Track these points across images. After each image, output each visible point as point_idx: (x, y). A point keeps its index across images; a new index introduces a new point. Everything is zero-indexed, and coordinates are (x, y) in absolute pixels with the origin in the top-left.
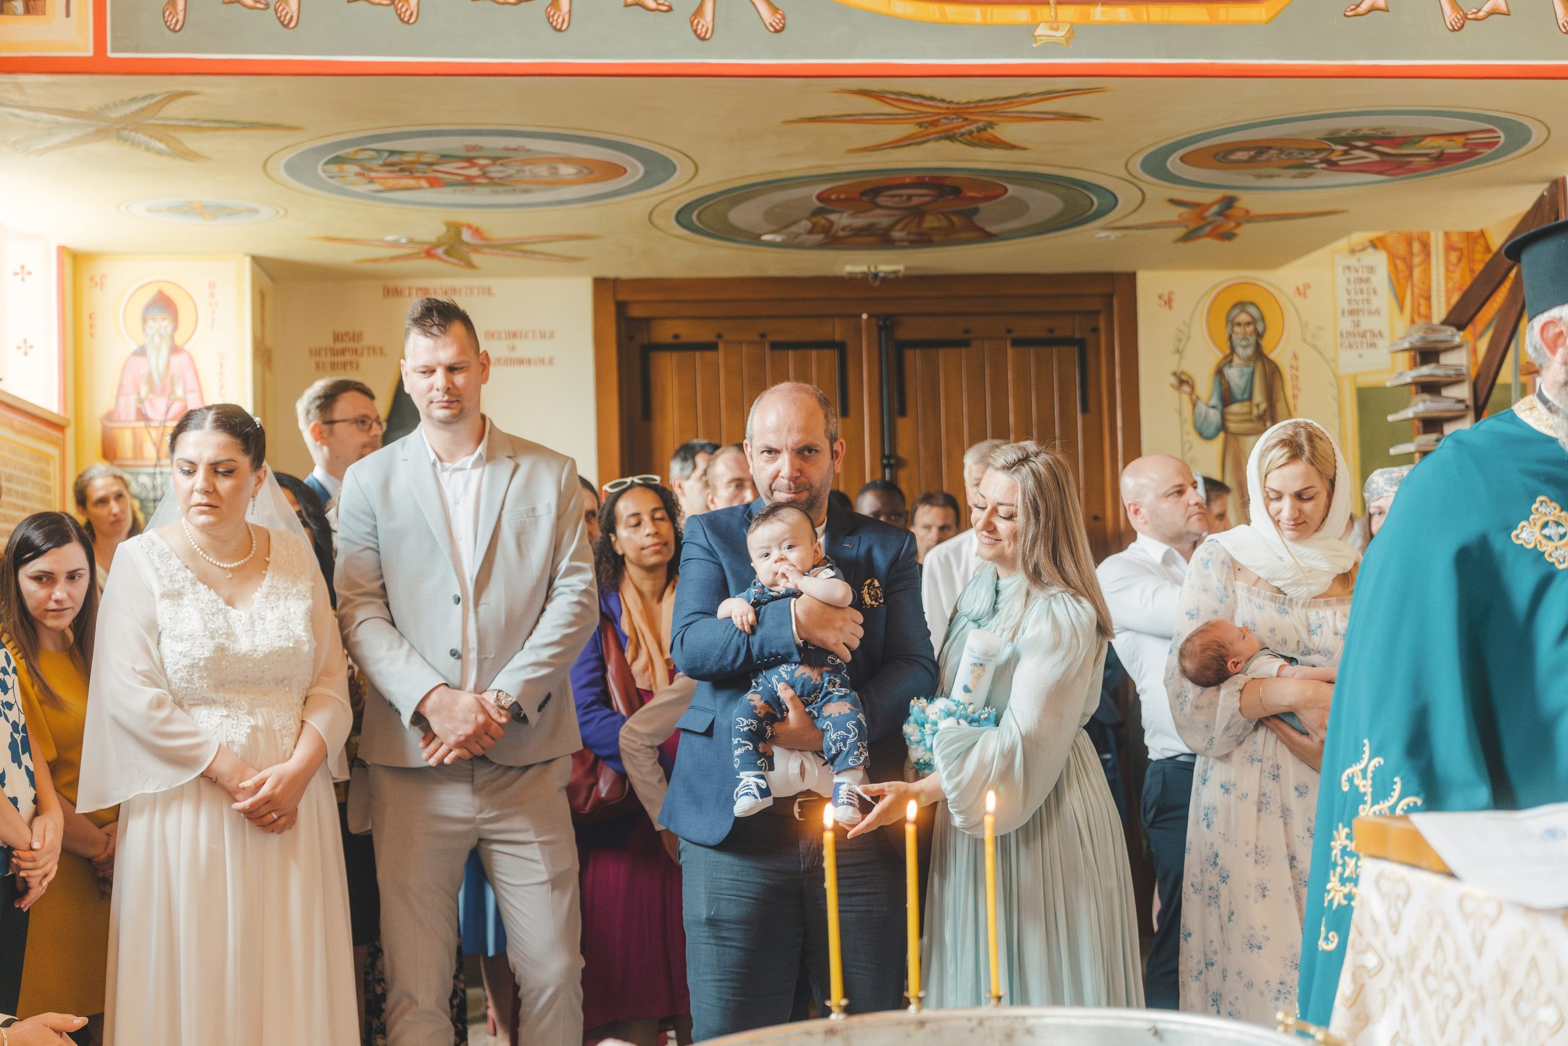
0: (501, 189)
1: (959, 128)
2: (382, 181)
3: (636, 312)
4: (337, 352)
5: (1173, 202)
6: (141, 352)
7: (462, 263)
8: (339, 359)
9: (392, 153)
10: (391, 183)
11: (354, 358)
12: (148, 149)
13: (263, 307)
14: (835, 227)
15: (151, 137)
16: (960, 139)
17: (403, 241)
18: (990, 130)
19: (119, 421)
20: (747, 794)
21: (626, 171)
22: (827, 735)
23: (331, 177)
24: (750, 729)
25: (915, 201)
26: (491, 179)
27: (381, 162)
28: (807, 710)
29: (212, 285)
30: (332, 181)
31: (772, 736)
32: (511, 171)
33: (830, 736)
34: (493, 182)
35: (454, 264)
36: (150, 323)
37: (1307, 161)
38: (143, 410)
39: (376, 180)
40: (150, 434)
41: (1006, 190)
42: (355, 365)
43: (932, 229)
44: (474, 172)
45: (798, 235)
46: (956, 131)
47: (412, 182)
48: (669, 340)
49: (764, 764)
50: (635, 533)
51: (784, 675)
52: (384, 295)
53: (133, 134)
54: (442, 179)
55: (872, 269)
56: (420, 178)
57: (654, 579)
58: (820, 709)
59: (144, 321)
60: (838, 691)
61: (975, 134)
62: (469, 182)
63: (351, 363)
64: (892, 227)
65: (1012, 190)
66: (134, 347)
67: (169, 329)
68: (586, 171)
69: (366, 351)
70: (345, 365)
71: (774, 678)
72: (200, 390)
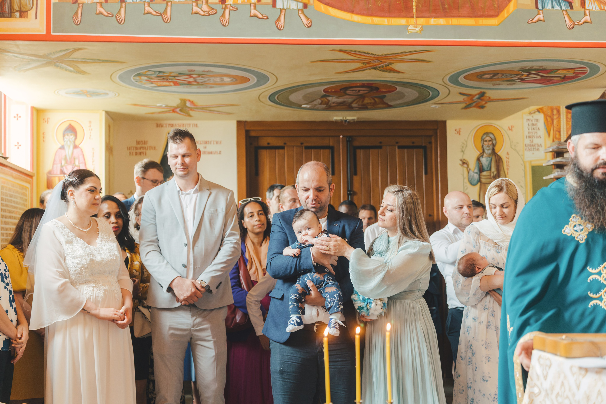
0: (201, 86)
1: (378, 65)
2: (156, 83)
3: (253, 134)
5: (461, 94)
6: (62, 148)
7: (186, 115)
8: (139, 151)
9: (160, 72)
10: (159, 84)
12: (66, 70)
13: (109, 131)
14: (330, 102)
15: (67, 65)
16: (379, 69)
17: (164, 106)
18: (390, 66)
19: (54, 174)
20: (292, 324)
21: (250, 80)
22: (327, 300)
23: (136, 81)
24: (296, 298)
25: (361, 92)
26: (198, 82)
27: (156, 76)
28: (319, 290)
29: (90, 122)
30: (137, 83)
31: (305, 301)
32: (206, 80)
33: (328, 300)
34: (198, 84)
35: (183, 115)
36: (66, 136)
37: (513, 79)
38: (63, 170)
39: (154, 83)
41: (396, 89)
42: (144, 153)
43: (368, 103)
44: (191, 80)
45: (316, 105)
46: (377, 66)
47: (167, 84)
48: (265, 144)
49: (301, 312)
50: (251, 220)
51: (309, 277)
53: (60, 64)
54: (178, 82)
55: (344, 118)
56: (171, 82)
57: (259, 238)
58: (324, 290)
59: (64, 136)
60: (331, 283)
61: (385, 67)
62: (189, 83)
63: (143, 153)
64: (352, 102)
65: (399, 88)
67: (73, 139)
68: (234, 80)
70: (140, 153)
71: (306, 278)
72: (85, 163)
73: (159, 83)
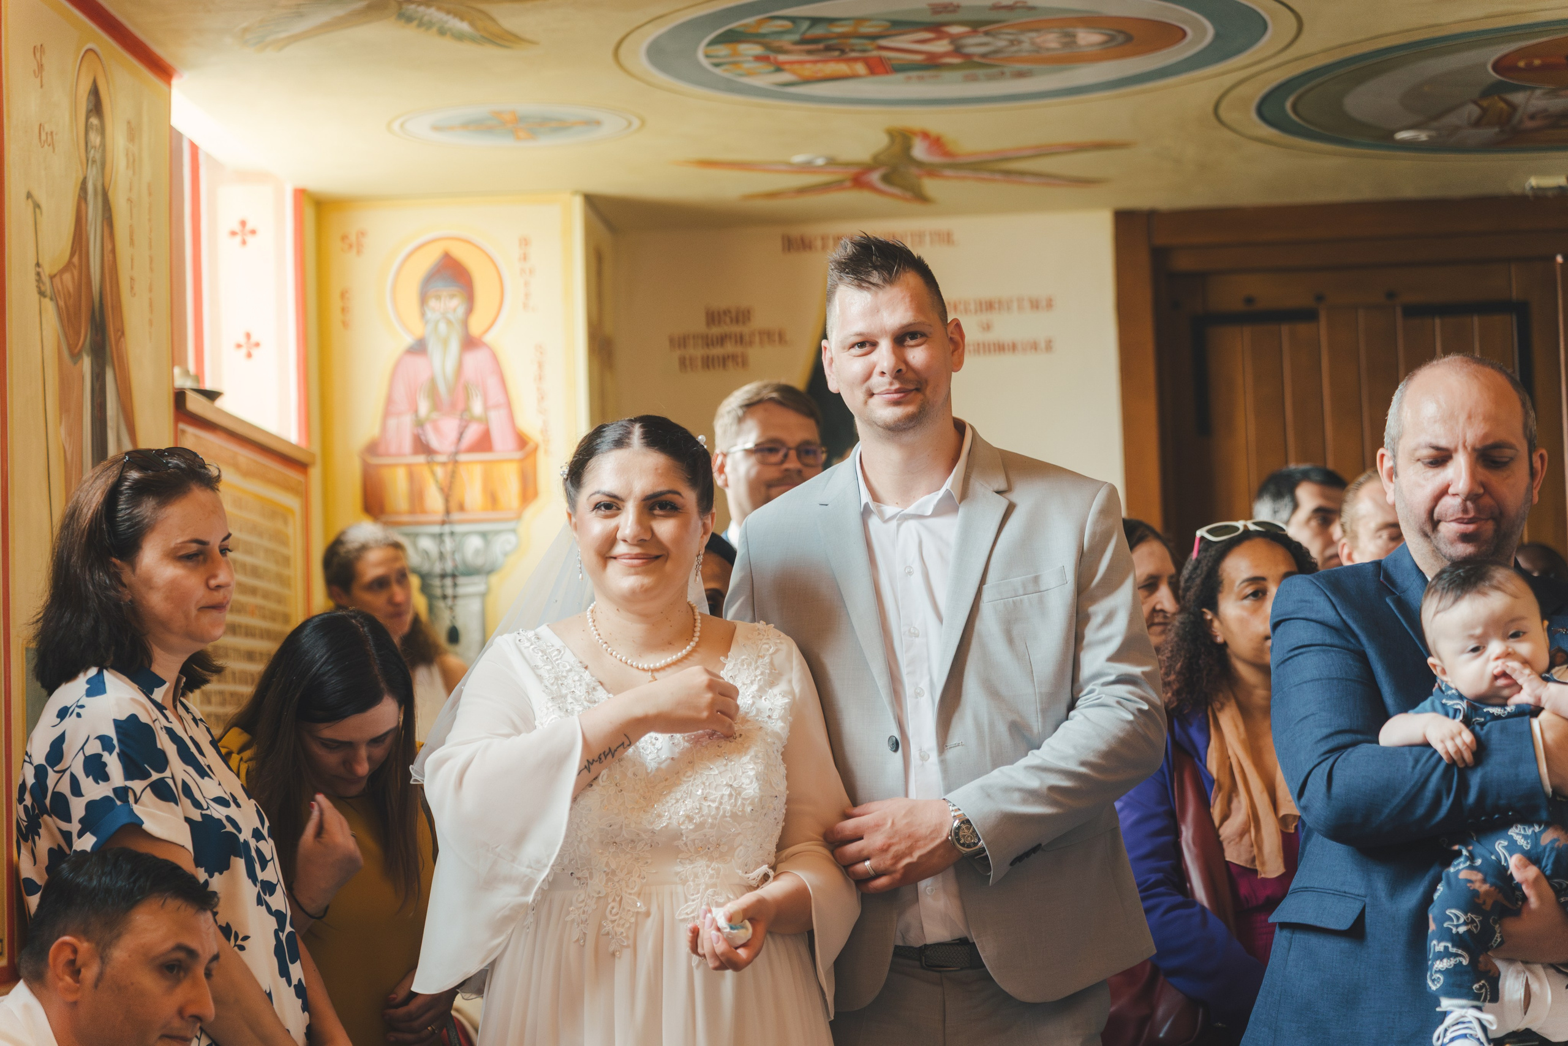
0: (980, 72)
2: (796, 67)
3: (1183, 263)
4: (712, 340)
6: (419, 348)
7: (908, 195)
8: (717, 351)
9: (815, 21)
10: (809, 70)
11: (738, 350)
12: (443, 32)
13: (600, 273)
14: (1520, 114)
15: (448, 12)
17: (820, 162)
19: (388, 455)
20: (1465, 1036)
21: (1184, 35)
23: (717, 65)
26: (968, 56)
27: (796, 37)
29: (525, 242)
30: (718, 71)
31: (1501, 943)
32: (1001, 43)
34: (970, 62)
35: (895, 196)
36: (432, 303)
38: (423, 438)
39: (787, 67)
40: (433, 473)
42: (740, 360)
44: (941, 46)
45: (1456, 129)
47: (842, 68)
48: (1236, 305)
49: (1484, 990)
50: (1254, 610)
51: (1521, 842)
52: (784, 249)
53: (422, 9)
54: (889, 59)
56: (856, 60)
59: (423, 300)
62: (932, 64)
63: (734, 357)
66: (408, 340)
67: (461, 311)
68: (1120, 37)
69: (757, 339)
70: (724, 361)
71: (1500, 846)
72: (509, 405)
73: (808, 66)
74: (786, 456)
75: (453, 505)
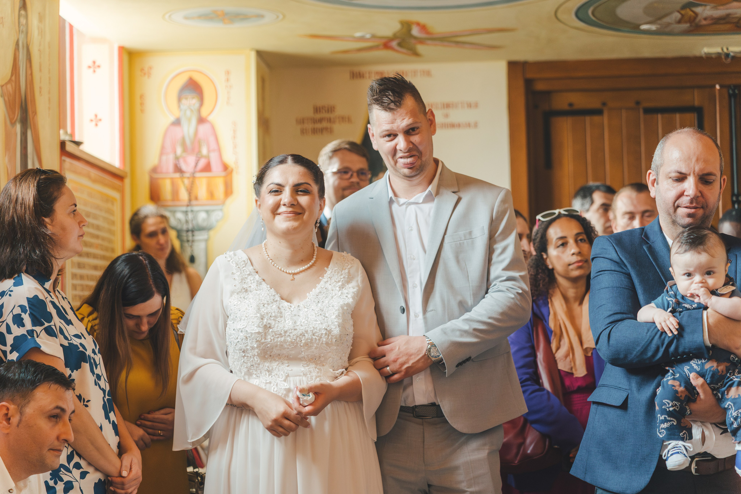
3: (540, 86)
4: (316, 120)
6: (177, 123)
7: (410, 52)
8: (319, 126)
11: (328, 125)
13: (263, 88)
14: (699, 18)
17: (368, 36)
19: (162, 173)
22: (729, 412)
24: (675, 410)
29: (228, 73)
31: (691, 414)
33: (732, 414)
35: (403, 53)
36: (184, 101)
38: (178, 165)
40: (183, 182)
42: (329, 130)
45: (670, 24)
48: (565, 107)
49: (685, 435)
50: (563, 252)
51: (696, 367)
52: (350, 78)
55: (725, 50)
57: (576, 288)
58: (723, 393)
59: (180, 99)
60: (736, 378)
63: (326, 129)
66: (172, 119)
67: (197, 105)
69: (337, 120)
70: (322, 130)
72: (219, 150)
74: (352, 175)
75: (193, 197)
